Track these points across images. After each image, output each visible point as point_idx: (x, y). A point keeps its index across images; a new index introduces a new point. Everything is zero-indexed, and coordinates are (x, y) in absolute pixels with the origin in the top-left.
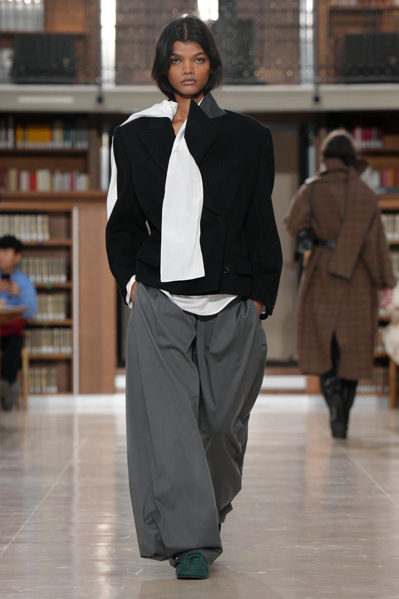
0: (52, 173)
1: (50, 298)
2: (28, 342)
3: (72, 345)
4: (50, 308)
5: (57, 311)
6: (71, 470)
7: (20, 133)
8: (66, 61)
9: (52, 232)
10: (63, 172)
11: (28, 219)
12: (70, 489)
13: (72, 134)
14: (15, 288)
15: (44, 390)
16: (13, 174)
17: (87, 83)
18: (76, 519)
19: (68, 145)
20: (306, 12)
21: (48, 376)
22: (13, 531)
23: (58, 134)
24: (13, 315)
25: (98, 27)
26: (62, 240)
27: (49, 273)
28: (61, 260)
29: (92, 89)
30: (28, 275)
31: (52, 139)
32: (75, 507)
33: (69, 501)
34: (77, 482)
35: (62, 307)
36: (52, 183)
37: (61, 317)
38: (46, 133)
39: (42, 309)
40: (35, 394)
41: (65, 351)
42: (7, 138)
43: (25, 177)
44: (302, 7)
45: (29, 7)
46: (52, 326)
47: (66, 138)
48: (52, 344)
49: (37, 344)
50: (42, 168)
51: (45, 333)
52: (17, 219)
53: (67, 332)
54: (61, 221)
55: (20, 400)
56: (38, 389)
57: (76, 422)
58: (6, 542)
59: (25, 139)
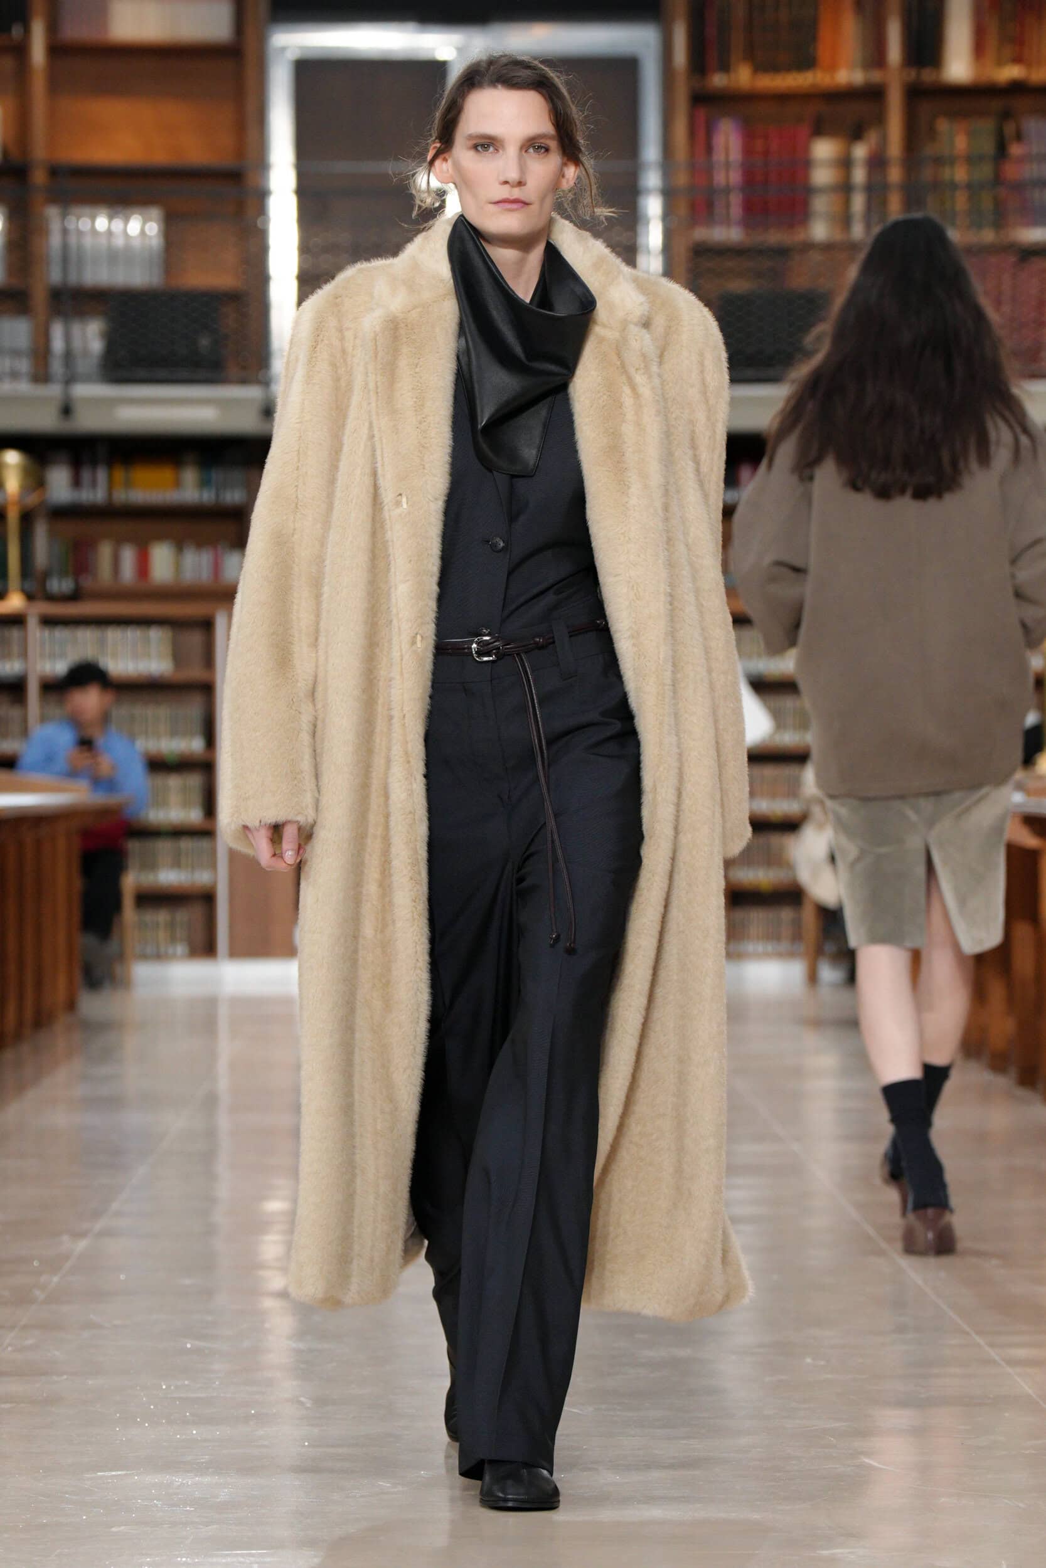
0: (180, 547)
1: (174, 782)
2: (133, 862)
3: (213, 866)
4: (174, 798)
5: (185, 804)
6: (211, 1101)
7: (119, 474)
8: (204, 342)
9: (178, 657)
10: (200, 544)
11: (132, 634)
12: (211, 1134)
13: (216, 475)
14: (105, 763)
15: (162, 950)
16: (105, 551)
17: (243, 381)
18: (223, 1190)
19: (206, 497)
20: (649, 252)
21: (171, 926)
22: (97, 1214)
23: (190, 476)
24: (104, 812)
25: (263, 279)
26: (195, 673)
27: (174, 733)
28: (193, 709)
29: (253, 392)
30: (132, 737)
31: (178, 484)
32: (222, 1167)
33: (208, 1157)
34: (224, 1122)
35: (197, 796)
36: (178, 567)
37: (194, 816)
38: (165, 474)
39: (160, 800)
40: (144, 957)
41: (201, 878)
42: (94, 484)
43: (128, 556)
44: (641, 240)
45: (137, 244)
46: (179, 833)
47: (204, 483)
48: (177, 864)
49: (150, 865)
50: (160, 537)
51: (164, 846)
52: (113, 635)
53: (204, 843)
54: (195, 638)
55: (118, 970)
56: (149, 950)
57: (223, 1012)
58: (82, 1235)
59: (128, 484)
